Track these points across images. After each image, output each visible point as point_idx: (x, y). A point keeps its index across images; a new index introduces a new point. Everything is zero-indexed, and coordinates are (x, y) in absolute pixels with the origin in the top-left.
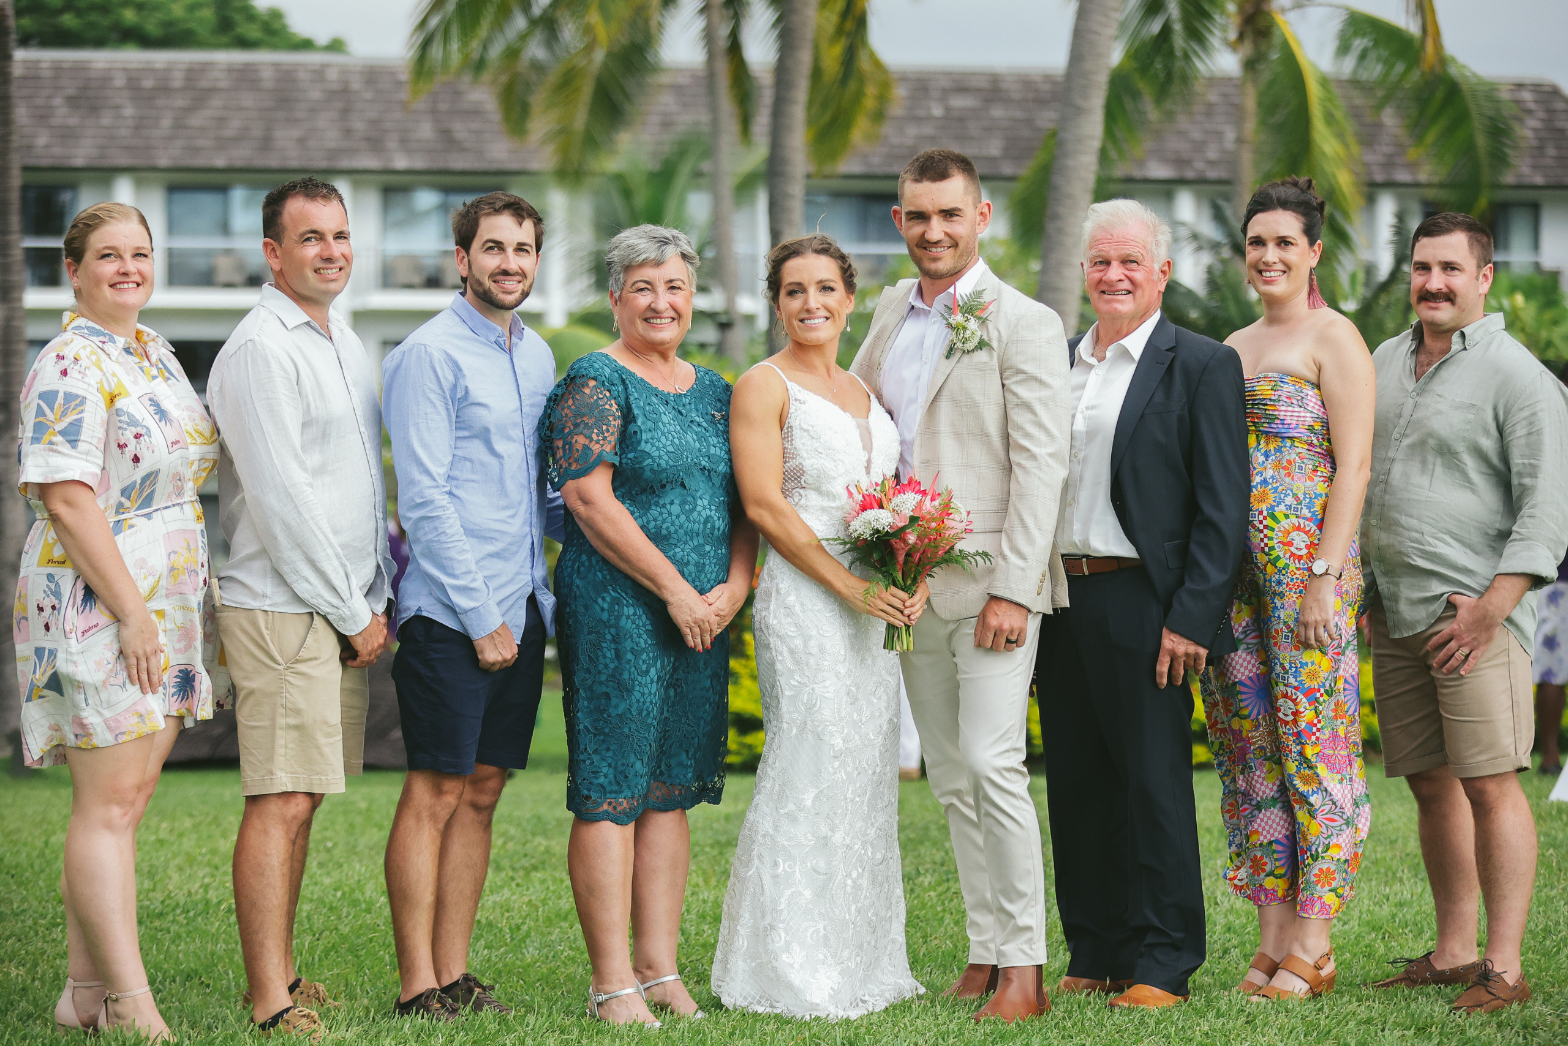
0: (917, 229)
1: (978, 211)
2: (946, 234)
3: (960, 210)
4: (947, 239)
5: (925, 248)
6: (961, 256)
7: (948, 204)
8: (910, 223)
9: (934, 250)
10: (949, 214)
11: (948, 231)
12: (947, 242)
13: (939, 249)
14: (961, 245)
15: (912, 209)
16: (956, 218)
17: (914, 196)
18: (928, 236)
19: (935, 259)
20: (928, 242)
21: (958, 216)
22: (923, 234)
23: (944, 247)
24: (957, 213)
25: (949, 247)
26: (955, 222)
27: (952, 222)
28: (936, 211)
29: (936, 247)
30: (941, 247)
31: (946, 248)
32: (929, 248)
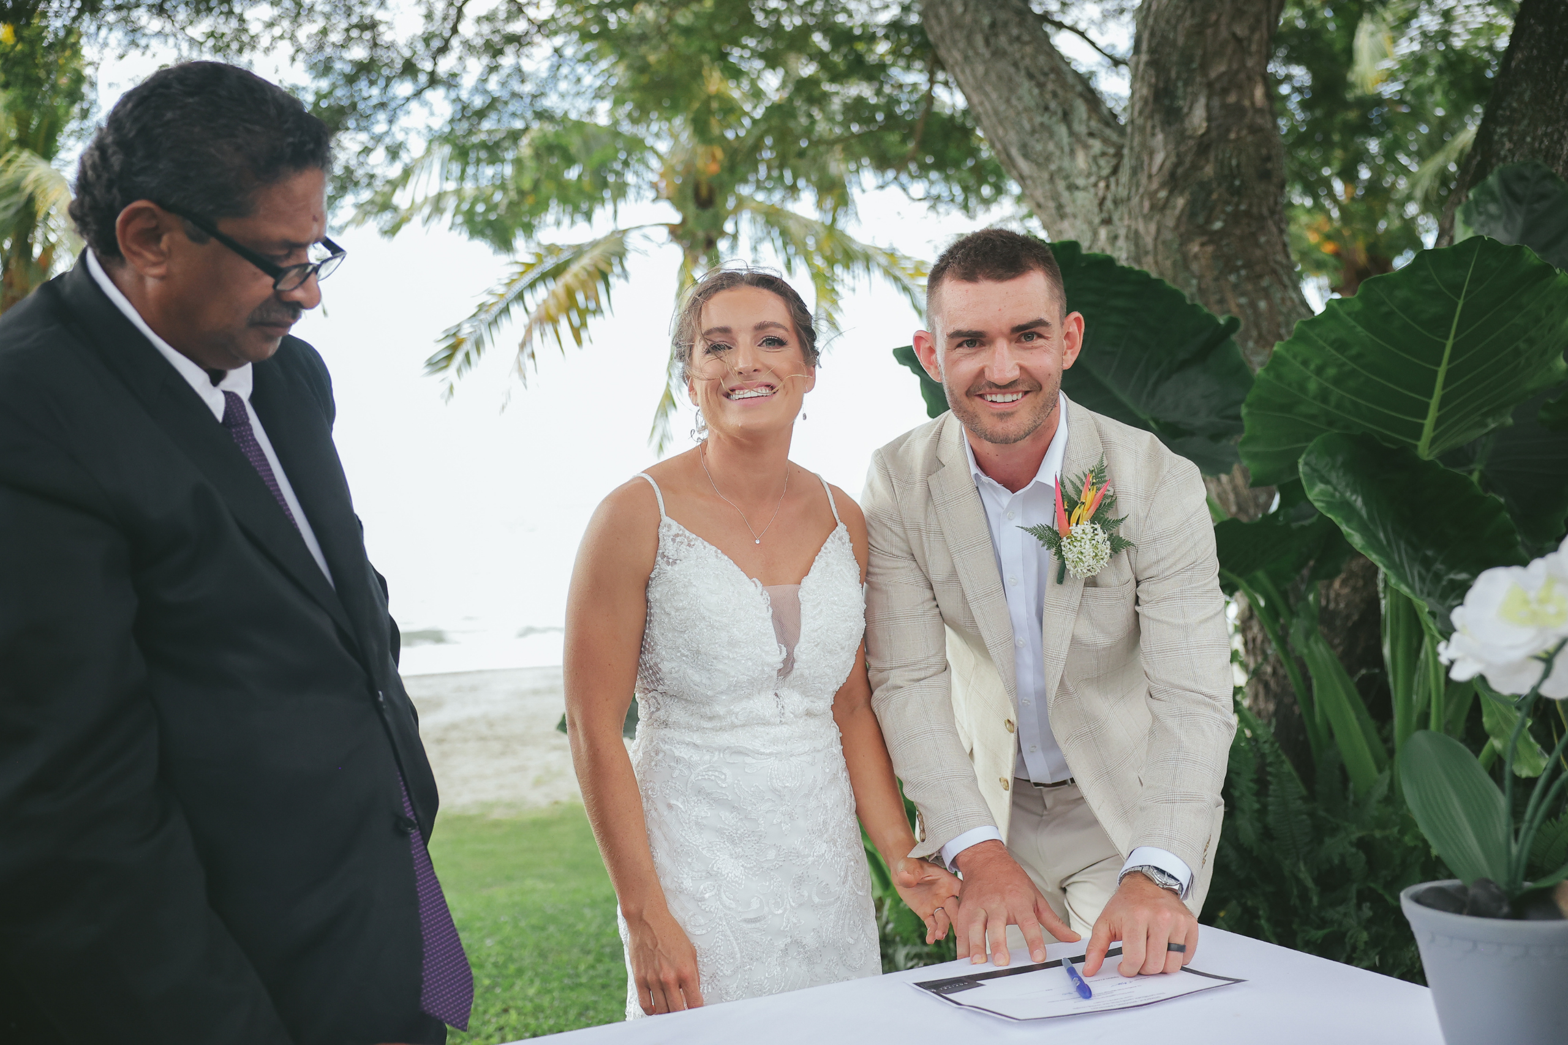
0: (972, 364)
1: (1065, 331)
2: (1023, 369)
3: (1046, 325)
5: (984, 396)
6: (1045, 406)
8: (955, 354)
9: (999, 398)
11: (1025, 363)
12: (1024, 386)
13: (1009, 398)
15: (963, 326)
16: (1040, 342)
19: (1003, 416)
20: (990, 385)
21: (1040, 336)
22: (981, 373)
23: (1017, 392)
24: (1040, 330)
25: (1026, 393)
26: (1036, 348)
27: (1033, 348)
28: (1006, 329)
29: (1004, 394)
30: (1012, 393)
31: (1020, 395)
32: (991, 394)
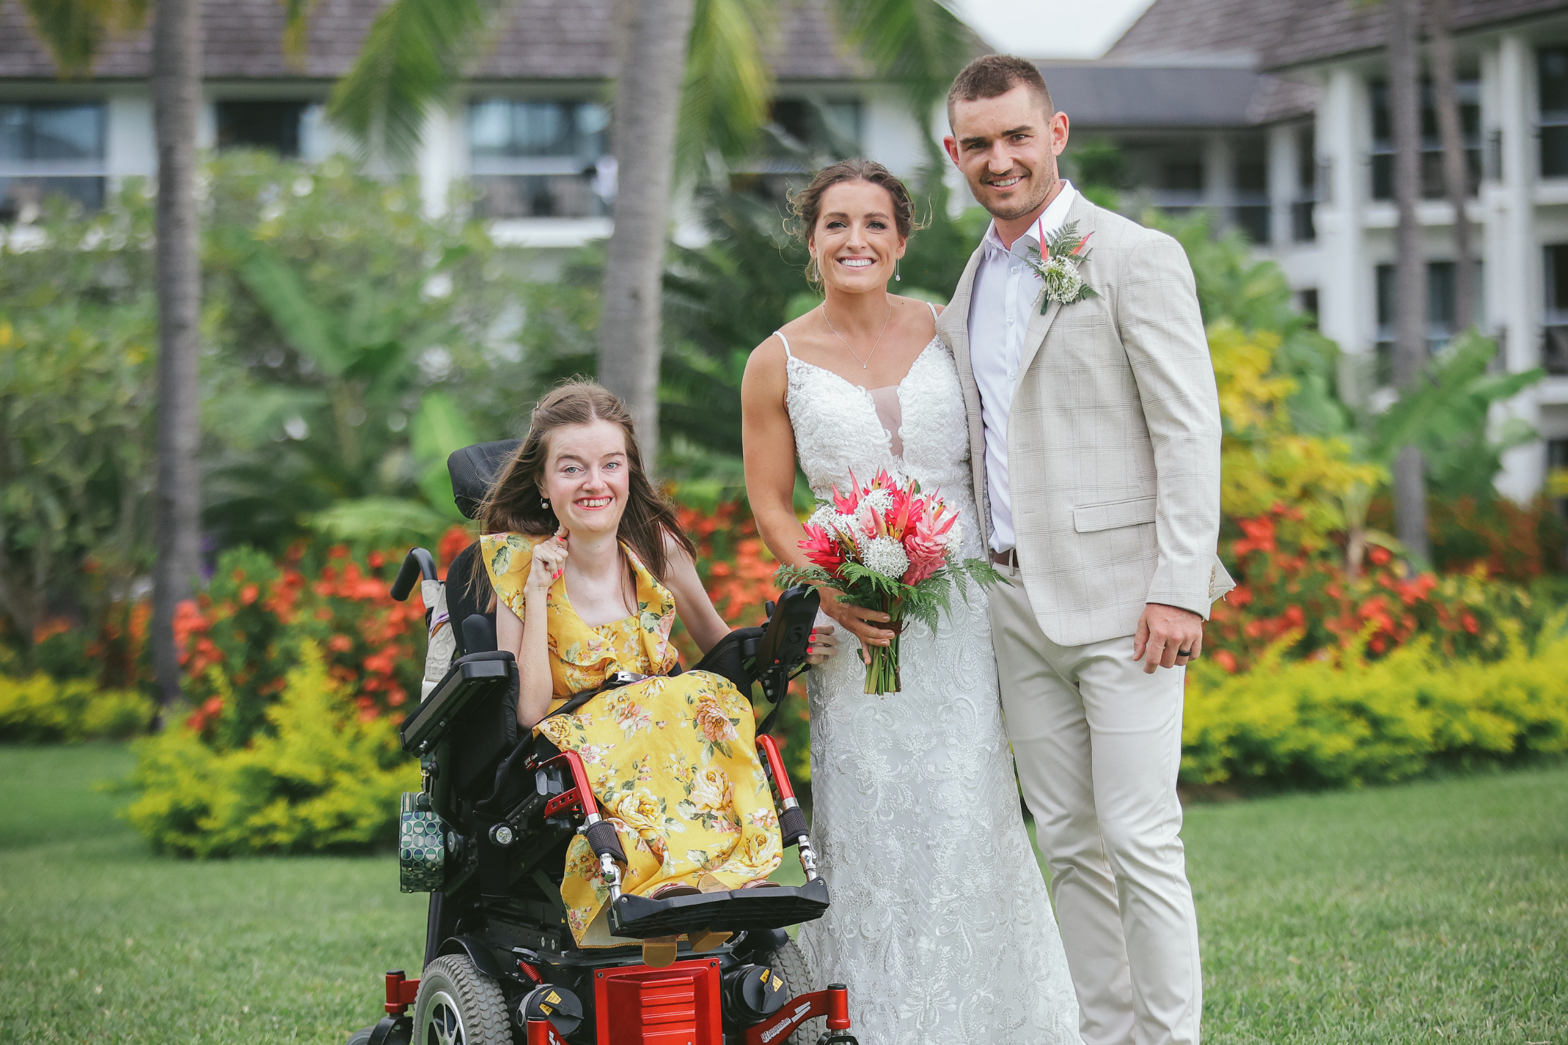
0: (979, 160)
1: (1051, 128)
2: (1016, 161)
3: (1028, 128)
4: (1017, 166)
5: (991, 183)
6: (1037, 186)
7: (1012, 123)
8: (969, 153)
9: (1002, 183)
10: (1015, 136)
11: (1018, 157)
12: (1019, 173)
13: (1009, 182)
14: (1036, 173)
15: (968, 135)
16: (1025, 140)
17: (971, 119)
18: (992, 168)
19: (1005, 196)
20: (994, 174)
21: (1027, 136)
22: (986, 165)
23: (1015, 177)
24: (1025, 132)
25: (1022, 177)
26: (1024, 144)
27: (1020, 145)
28: (999, 133)
29: (1005, 180)
30: (1011, 179)
31: (1017, 179)
32: (996, 181)
